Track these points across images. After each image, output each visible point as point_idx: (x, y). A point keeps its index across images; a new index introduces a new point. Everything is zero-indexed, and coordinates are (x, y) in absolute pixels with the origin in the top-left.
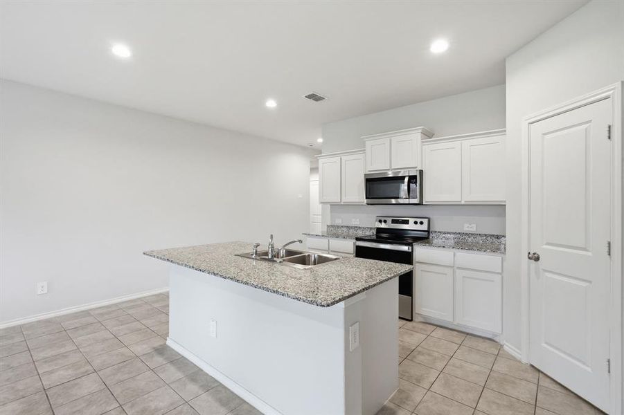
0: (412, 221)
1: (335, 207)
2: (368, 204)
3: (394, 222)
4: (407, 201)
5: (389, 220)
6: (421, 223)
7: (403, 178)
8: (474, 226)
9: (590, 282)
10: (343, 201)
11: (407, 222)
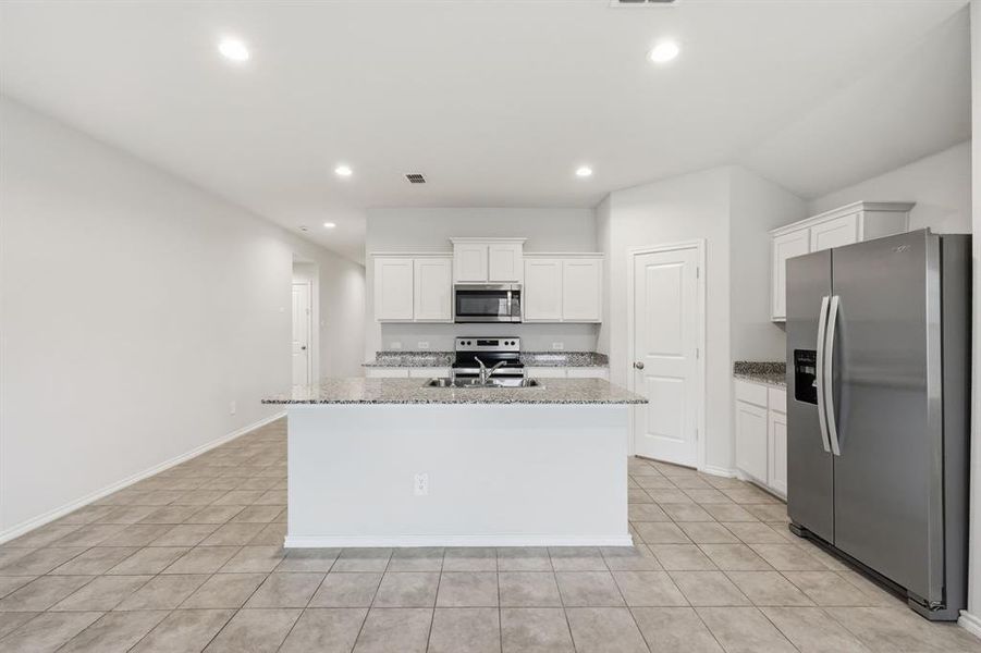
0: (502, 342)
1: (389, 326)
2: (456, 322)
3: (480, 343)
4: (508, 319)
5: (474, 342)
6: (513, 343)
7: (505, 292)
8: (562, 344)
9: (683, 378)
10: (416, 318)
11: (496, 343)
